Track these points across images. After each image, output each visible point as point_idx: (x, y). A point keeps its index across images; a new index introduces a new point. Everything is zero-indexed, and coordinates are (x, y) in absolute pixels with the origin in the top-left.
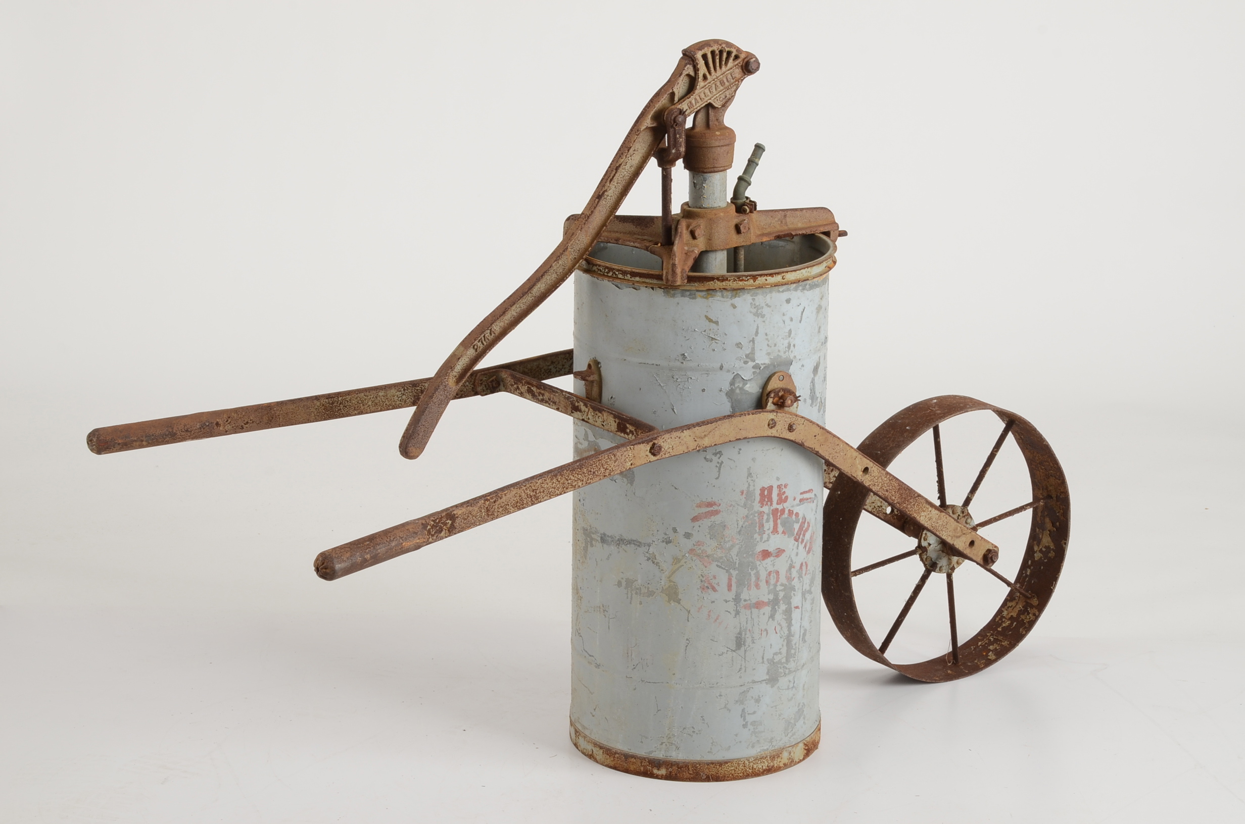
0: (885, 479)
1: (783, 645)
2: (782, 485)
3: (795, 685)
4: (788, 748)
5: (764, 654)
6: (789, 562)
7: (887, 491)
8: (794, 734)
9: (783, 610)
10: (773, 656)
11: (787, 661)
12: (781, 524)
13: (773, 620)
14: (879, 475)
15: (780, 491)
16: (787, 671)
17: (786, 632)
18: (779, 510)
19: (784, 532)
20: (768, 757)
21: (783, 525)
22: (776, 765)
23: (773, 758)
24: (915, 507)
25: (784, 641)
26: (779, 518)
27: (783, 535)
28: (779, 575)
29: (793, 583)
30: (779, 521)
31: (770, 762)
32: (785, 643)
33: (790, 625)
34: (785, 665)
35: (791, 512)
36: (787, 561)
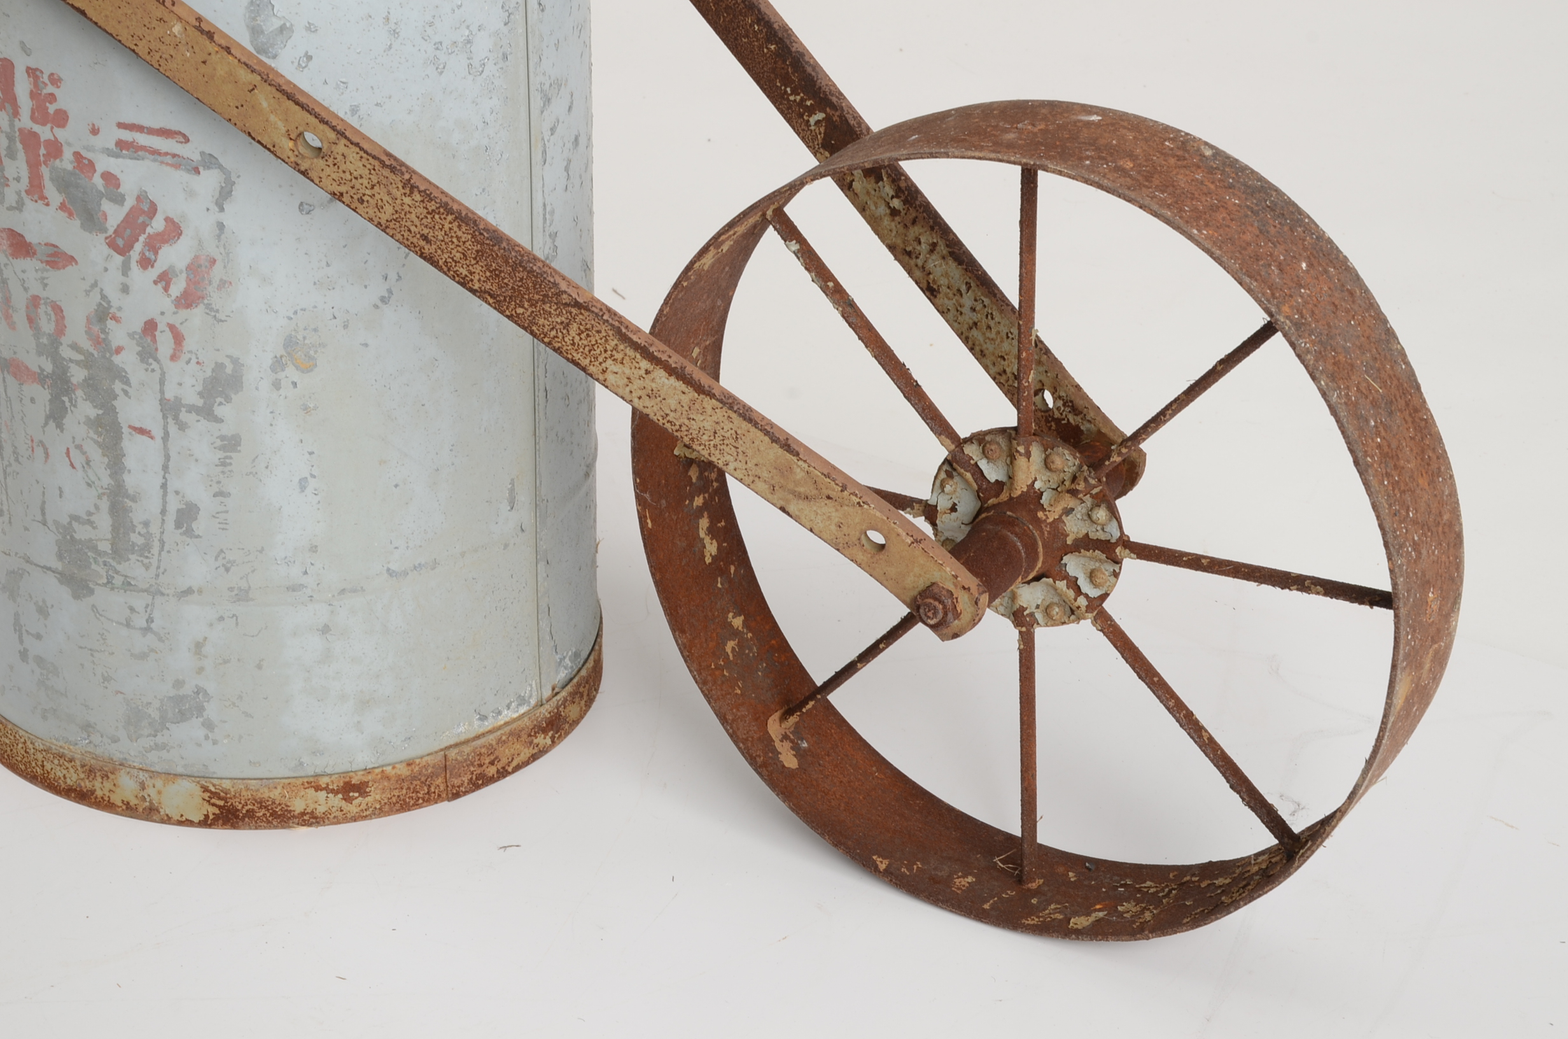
0: (407, 200)
1: (97, 507)
2: (42, 72)
3: (153, 625)
4: (135, 772)
5: (44, 502)
6: (96, 297)
7: (425, 238)
8: (157, 747)
9: (88, 418)
10: (71, 522)
11: (118, 553)
12: (52, 179)
13: (60, 426)
14: (375, 179)
15: (36, 85)
16: (118, 581)
17: (106, 481)
18: (42, 140)
19: (63, 207)
20: (78, 763)
21: (64, 184)
22: (99, 793)
23: (91, 772)
24: (573, 333)
25: (100, 497)
26: (45, 163)
27: (63, 215)
28: (63, 318)
29: (117, 359)
30: (45, 171)
31: (82, 776)
32: (105, 504)
33: (116, 464)
34: (114, 563)
35: (84, 164)
36: (87, 293)
